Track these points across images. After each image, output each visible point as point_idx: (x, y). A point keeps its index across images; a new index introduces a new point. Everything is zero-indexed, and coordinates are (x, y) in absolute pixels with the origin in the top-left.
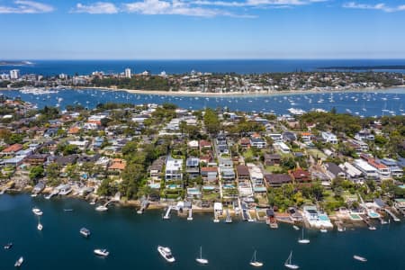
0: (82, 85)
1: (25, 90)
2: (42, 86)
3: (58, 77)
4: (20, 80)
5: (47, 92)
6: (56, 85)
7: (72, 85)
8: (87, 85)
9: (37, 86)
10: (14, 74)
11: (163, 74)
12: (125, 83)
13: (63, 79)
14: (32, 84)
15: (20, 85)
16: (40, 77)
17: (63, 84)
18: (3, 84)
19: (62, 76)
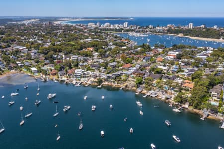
0: (161, 32)
1: (130, 34)
2: (139, 32)
3: (148, 27)
4: (128, 28)
5: (142, 35)
6: (147, 32)
7: (156, 32)
8: (164, 33)
9: (137, 32)
10: (126, 24)
11: (215, 27)
12: (188, 32)
13: (151, 29)
14: (134, 31)
15: (128, 31)
16: (138, 27)
17: (151, 32)
18: (120, 30)
19: (150, 26)
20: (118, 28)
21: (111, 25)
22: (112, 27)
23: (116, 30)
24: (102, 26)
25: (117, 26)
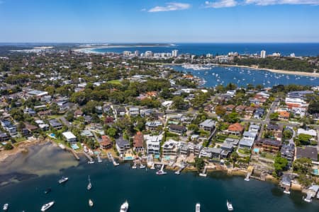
0: (226, 63)
1: (186, 66)
2: (197, 63)
3: (205, 56)
4: (179, 58)
5: (202, 68)
6: (207, 63)
7: (219, 63)
8: (230, 64)
9: (193, 63)
10: (174, 53)
13: (210, 58)
14: (188, 61)
15: (181, 61)
16: (193, 56)
17: (212, 62)
18: (169, 61)
19: (209, 55)
20: (166, 58)
21: (155, 54)
22: (156, 56)
23: (165, 61)
24: (142, 55)
25: (163, 54)
